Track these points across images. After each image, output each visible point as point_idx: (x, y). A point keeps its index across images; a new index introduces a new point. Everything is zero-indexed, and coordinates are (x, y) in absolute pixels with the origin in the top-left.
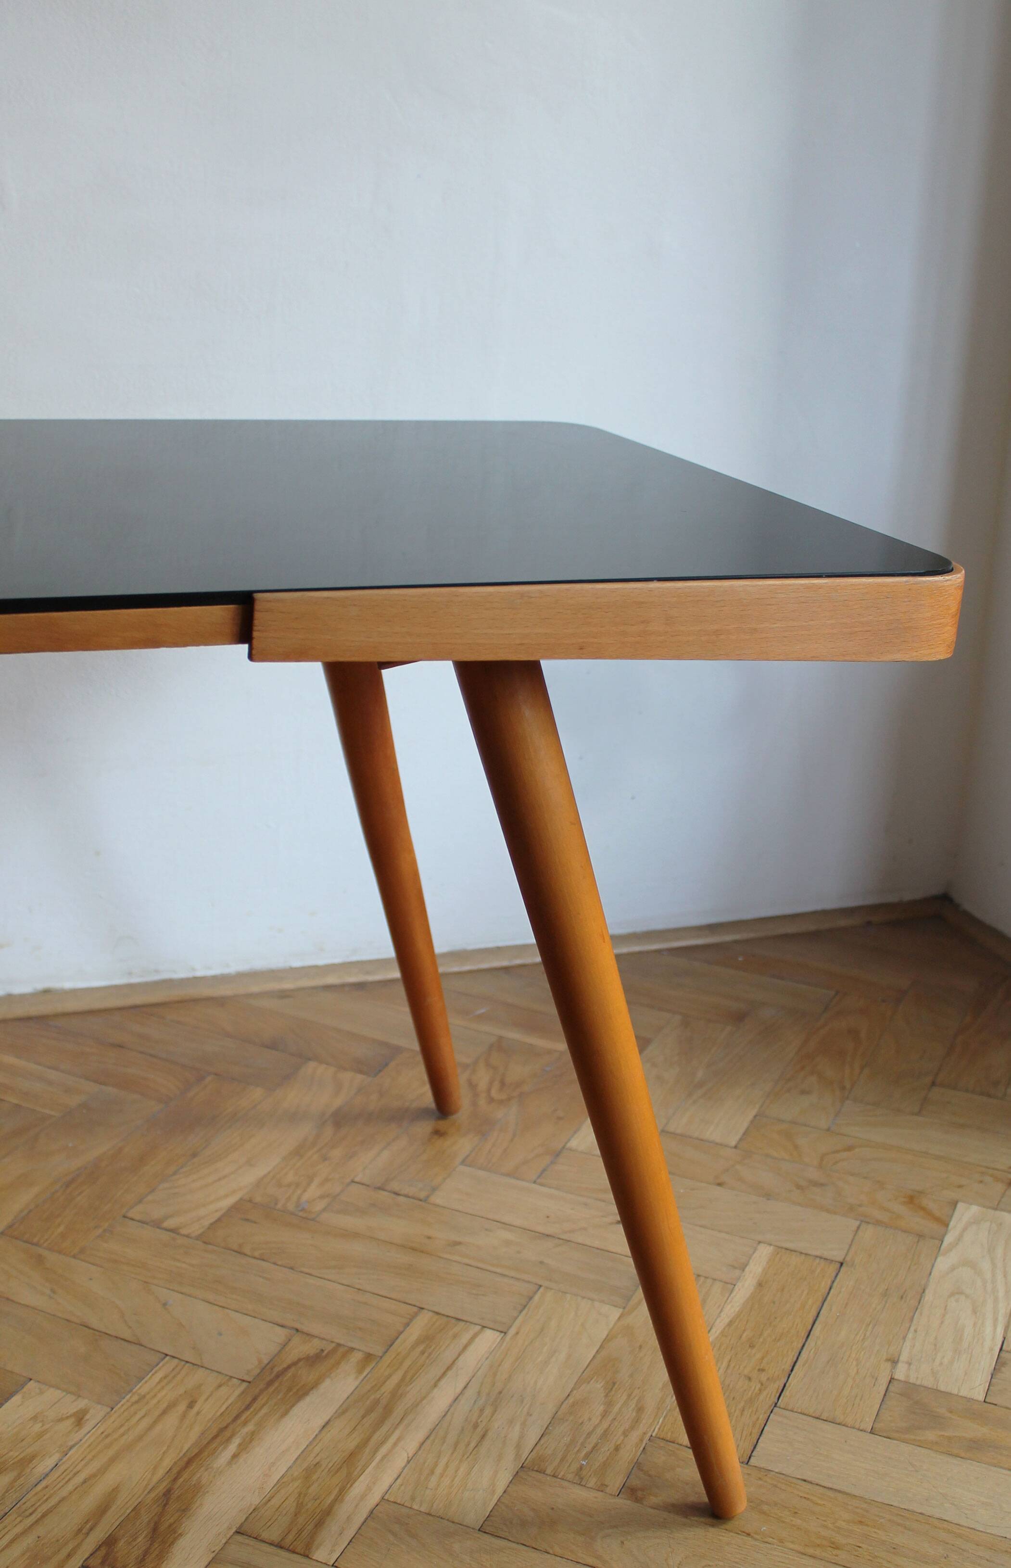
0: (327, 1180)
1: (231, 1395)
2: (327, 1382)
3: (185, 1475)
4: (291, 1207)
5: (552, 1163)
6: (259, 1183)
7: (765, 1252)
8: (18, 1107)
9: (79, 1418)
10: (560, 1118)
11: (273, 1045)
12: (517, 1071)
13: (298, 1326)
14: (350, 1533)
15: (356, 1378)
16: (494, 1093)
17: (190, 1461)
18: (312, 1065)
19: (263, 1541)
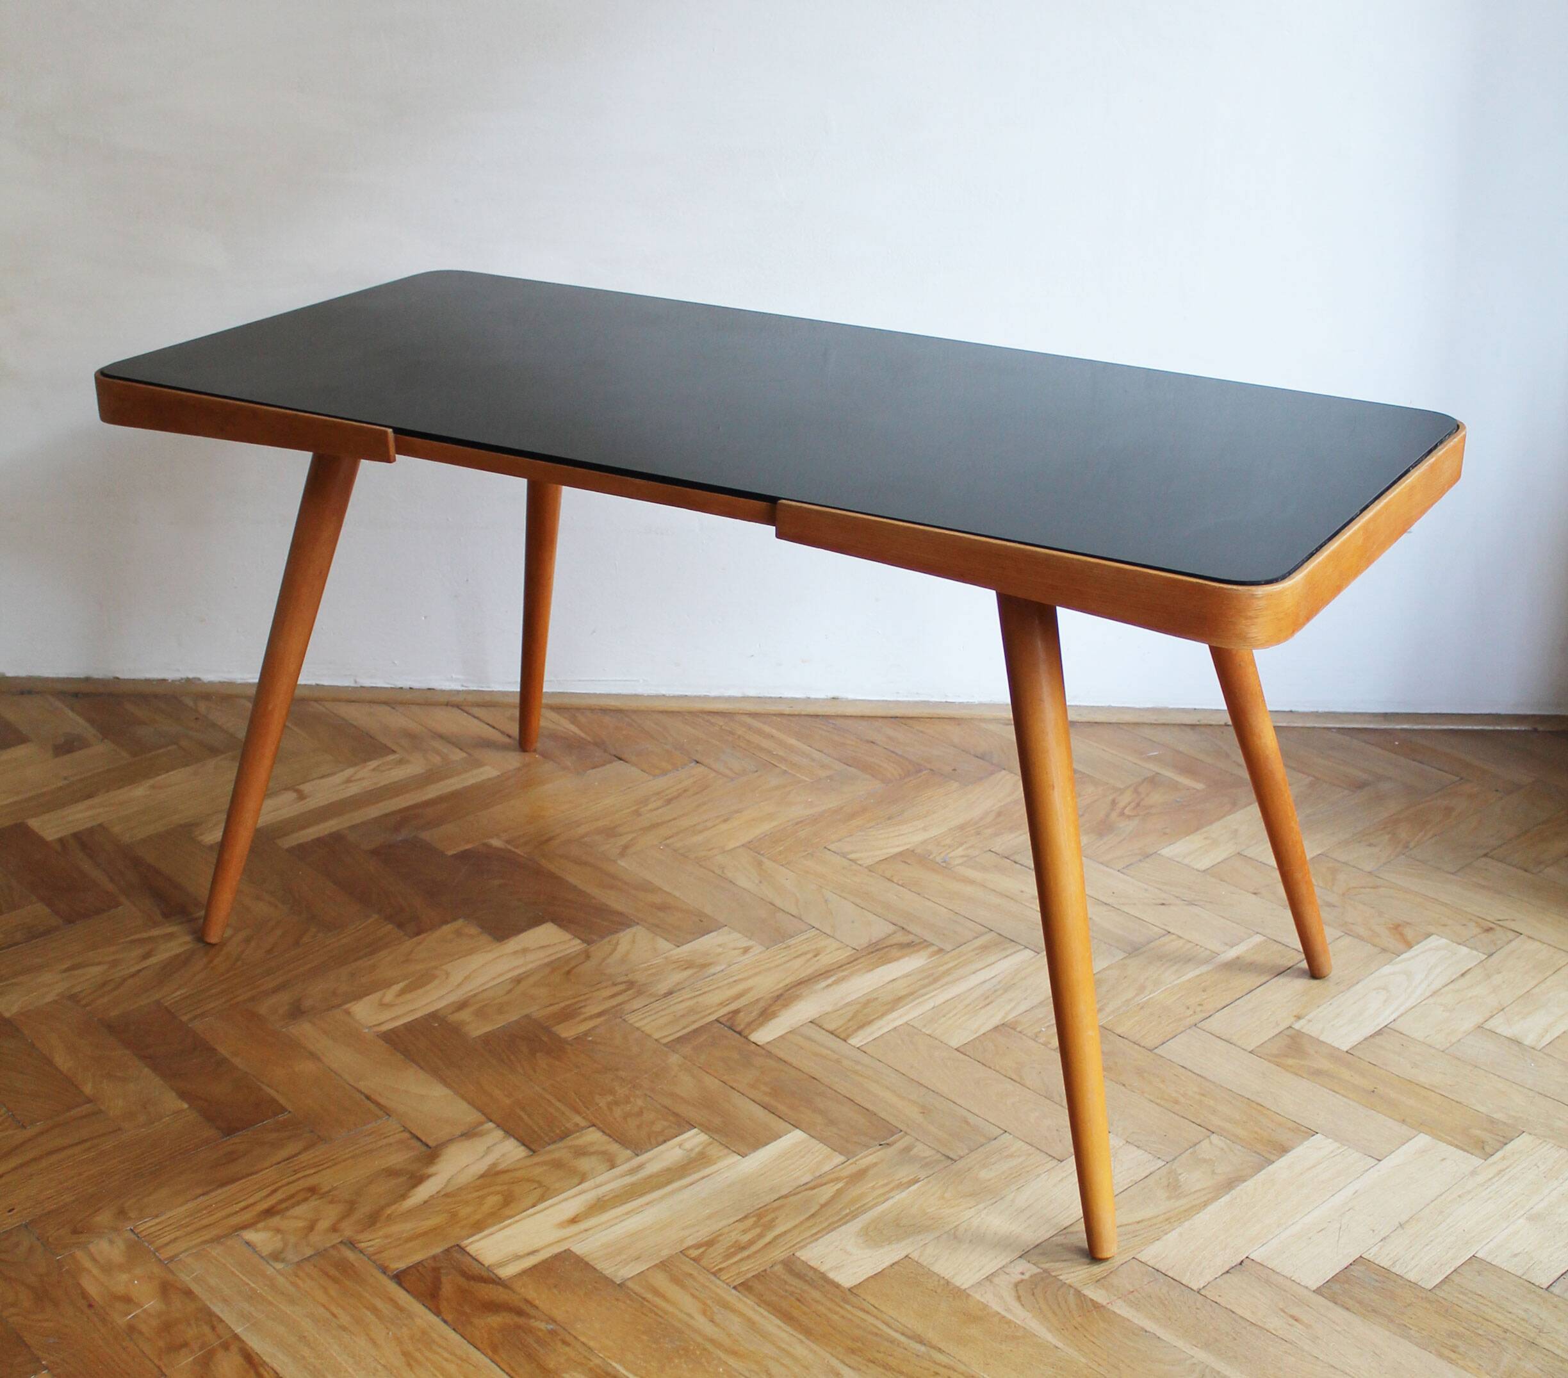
0: (972, 846)
1: (843, 955)
2: (907, 958)
3: (794, 990)
4: (938, 859)
5: (1140, 861)
6: (924, 842)
8: (785, 772)
9: (746, 950)
10: (1165, 834)
11: (981, 757)
12: (1157, 798)
13: (905, 926)
14: (876, 1035)
15: (926, 960)
16: (1127, 811)
17: (801, 983)
18: (1003, 772)
19: (823, 1029)
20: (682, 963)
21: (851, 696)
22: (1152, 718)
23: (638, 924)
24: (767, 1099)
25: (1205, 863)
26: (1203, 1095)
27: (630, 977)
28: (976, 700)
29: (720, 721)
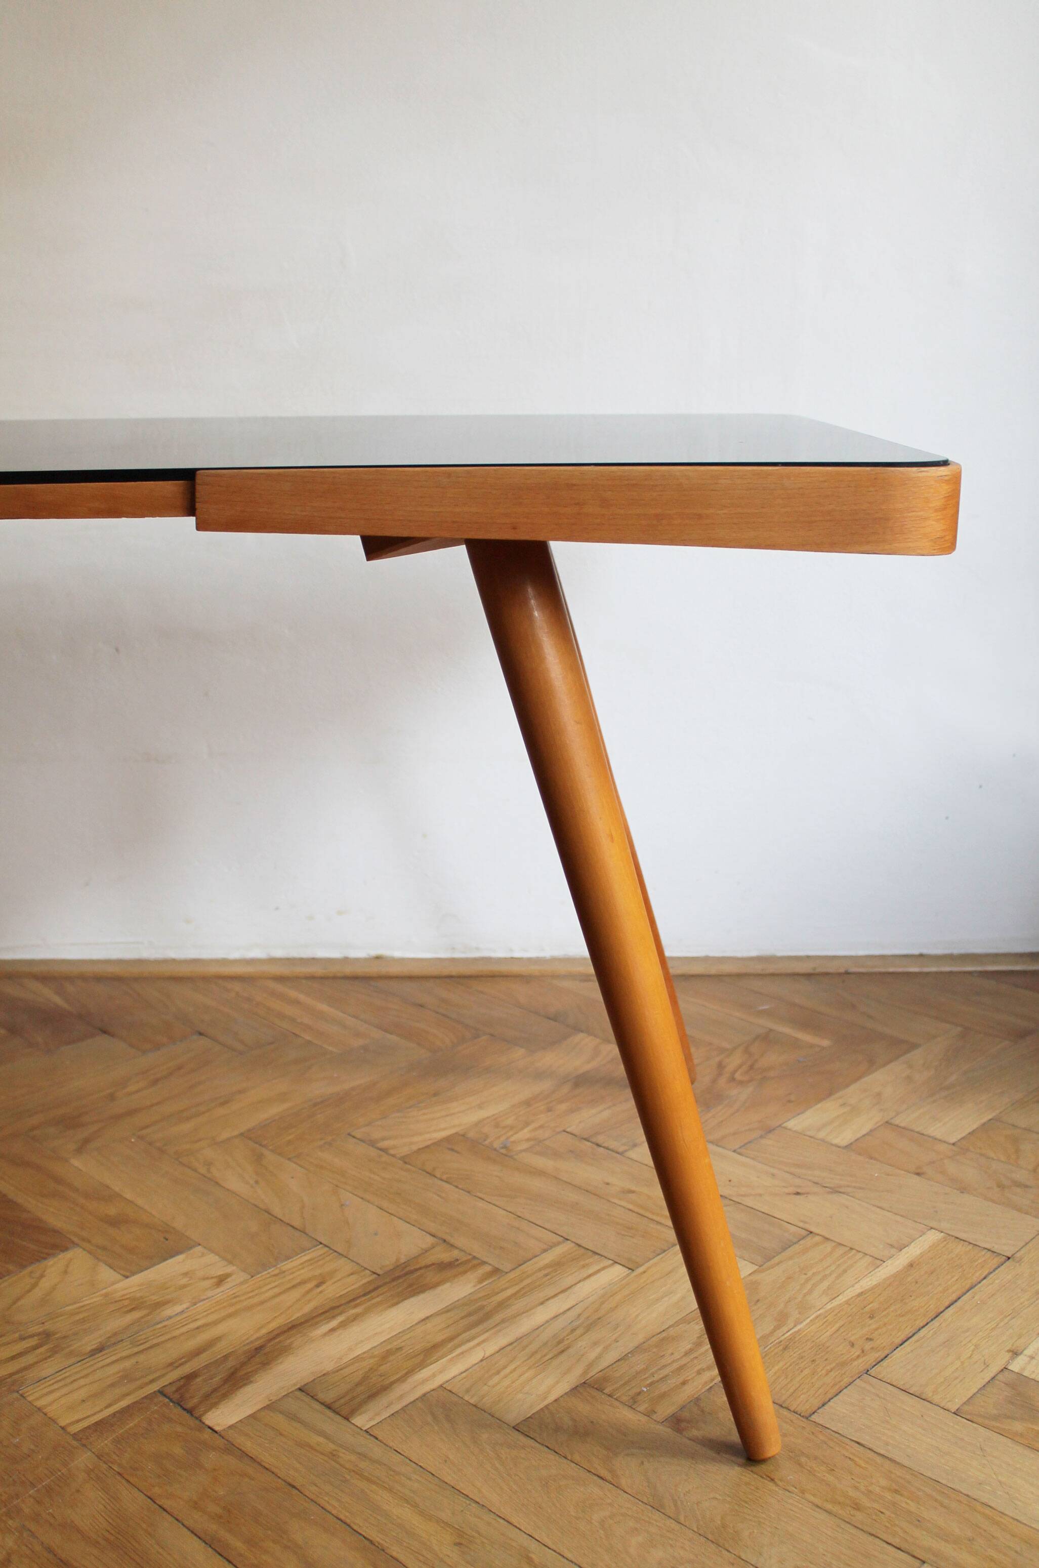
1: (355, 1283)
2: (448, 1285)
3: (281, 1338)
4: (496, 1145)
5: (761, 1137)
6: (479, 1123)
7: (933, 1237)
8: (309, 1042)
9: (221, 1280)
10: (789, 1101)
11: (554, 1018)
12: (772, 1058)
13: (448, 1238)
14: (397, 1407)
15: (474, 1286)
16: (738, 1076)
17: (293, 1327)
18: (581, 1035)
19: (317, 1400)
20: (126, 1303)
21: (397, 954)
22: (758, 968)
23: (78, 1245)
24: (213, 1527)
25: (846, 1136)
26: (896, 1491)
27: (48, 1326)
28: (547, 953)
29: (237, 986)
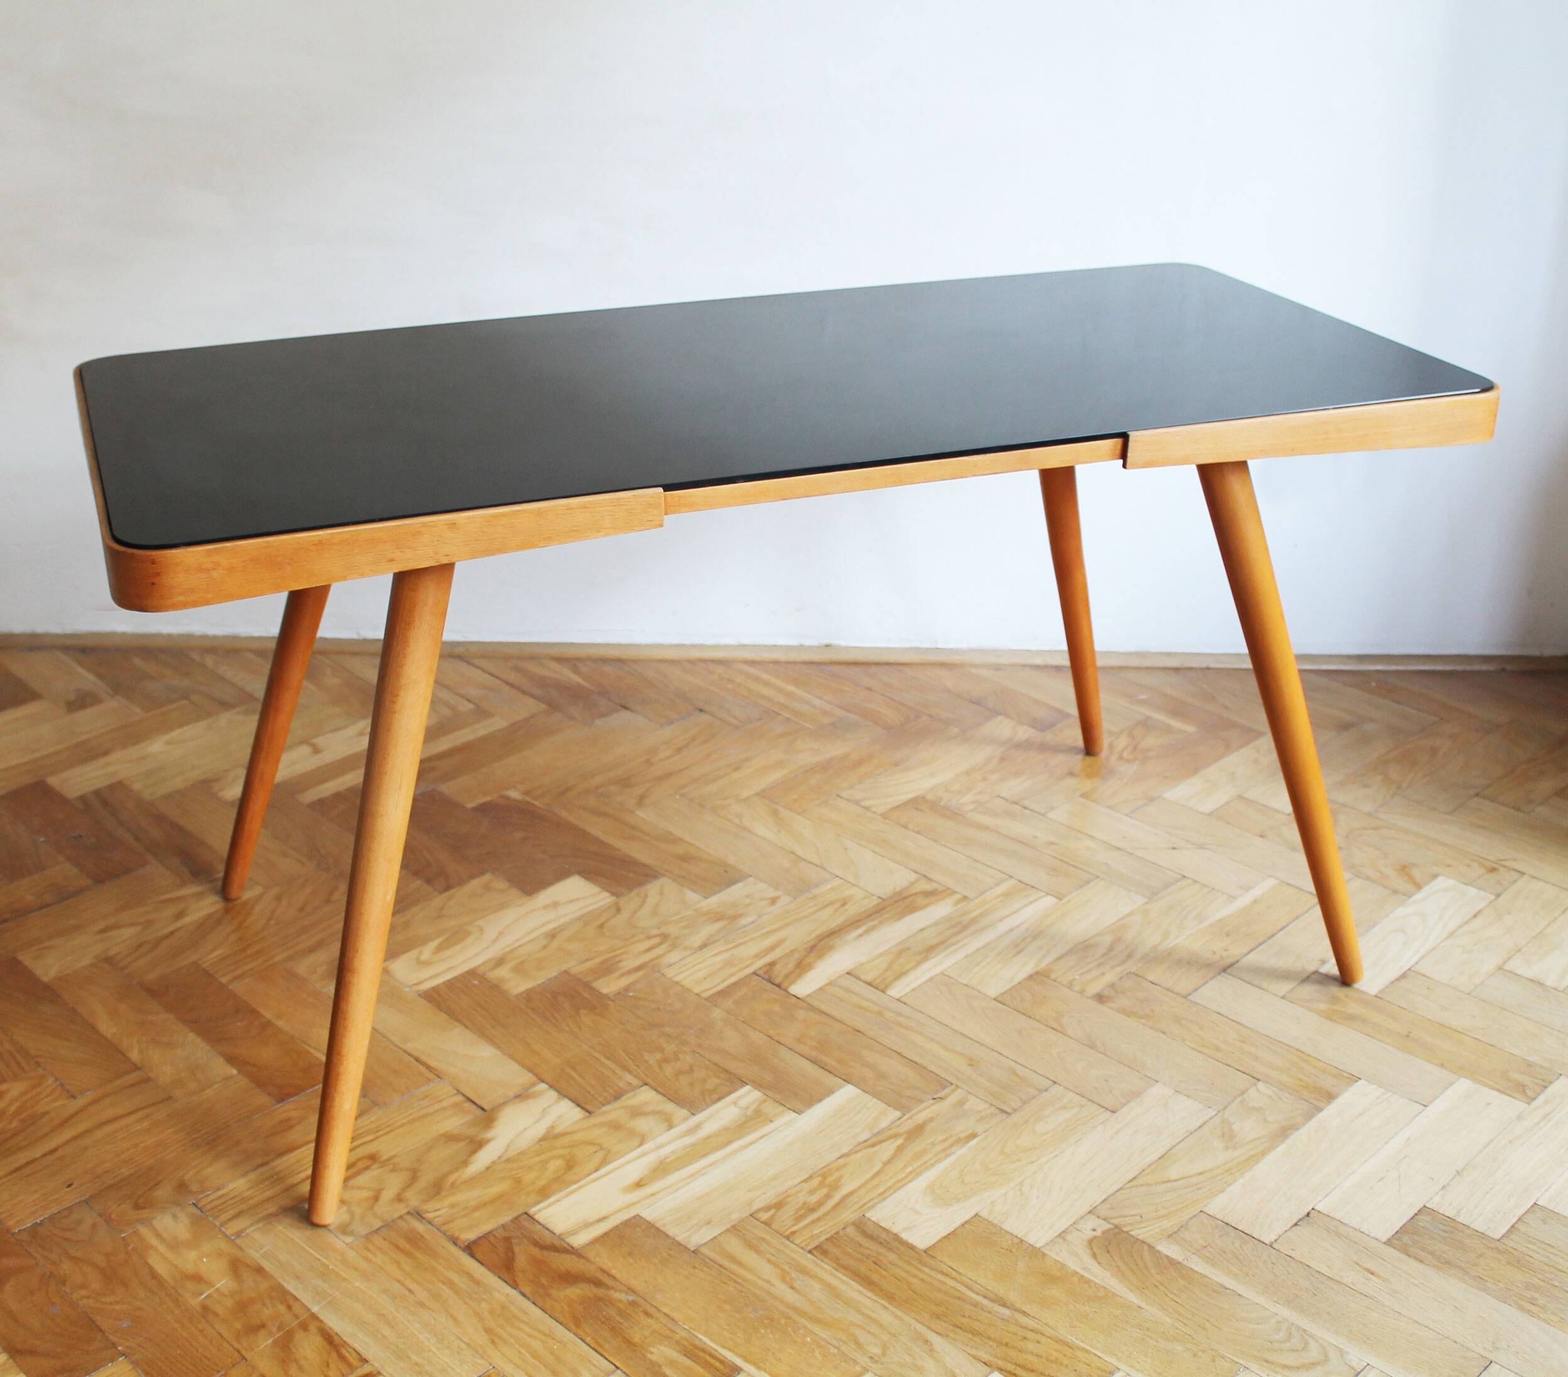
0: (981, 793)
1: (870, 904)
2: (932, 907)
3: (826, 940)
4: (949, 806)
5: (1146, 805)
6: (932, 789)
7: (1271, 882)
8: (789, 719)
9: (774, 901)
10: (1166, 777)
11: (977, 702)
12: (1150, 741)
13: (927, 874)
14: (913, 986)
15: (952, 908)
16: (1125, 755)
17: (832, 933)
18: (1001, 718)
19: (861, 980)
20: (713, 915)
21: (842, 643)
22: (1136, 662)
23: (664, 876)
24: (814, 1053)
25: (1208, 806)
26: (1242, 1041)
27: (664, 930)
29: (718, 669)
